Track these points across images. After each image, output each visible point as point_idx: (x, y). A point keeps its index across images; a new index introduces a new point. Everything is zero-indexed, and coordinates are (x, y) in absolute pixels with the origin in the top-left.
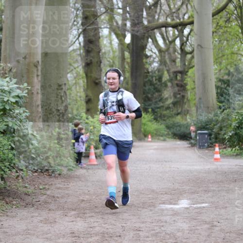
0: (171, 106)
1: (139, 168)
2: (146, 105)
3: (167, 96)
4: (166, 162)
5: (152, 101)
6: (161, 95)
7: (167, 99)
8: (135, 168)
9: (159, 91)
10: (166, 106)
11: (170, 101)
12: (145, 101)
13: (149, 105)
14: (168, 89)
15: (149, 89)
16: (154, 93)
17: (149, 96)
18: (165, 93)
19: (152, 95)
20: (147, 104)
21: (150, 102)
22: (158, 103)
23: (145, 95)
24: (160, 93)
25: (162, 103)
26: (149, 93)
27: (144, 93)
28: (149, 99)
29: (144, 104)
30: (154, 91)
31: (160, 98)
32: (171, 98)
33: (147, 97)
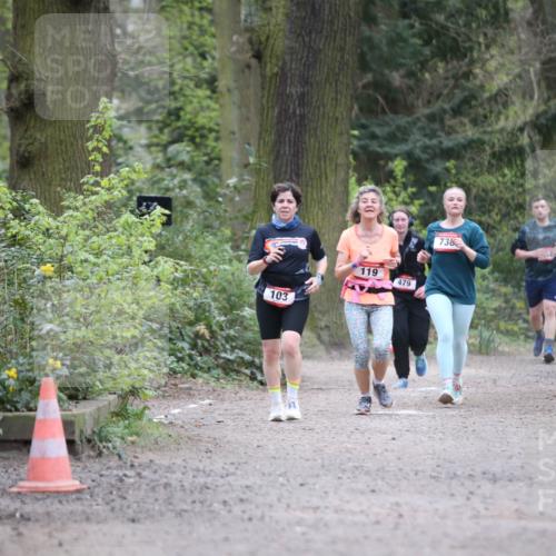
0: (524, 140)
1: (330, 516)
2: (373, 137)
3: (502, 80)
4: (494, 480)
5: (409, 110)
6: (468, 75)
7: (501, 98)
8: (309, 516)
9: (453, 49)
10: (498, 141)
11: (520, 112)
12: (369, 109)
13: (392, 138)
14: (512, 42)
15: (396, 40)
16: (423, 65)
17: (396, 78)
18: (492, 65)
19: (410, 74)
20: (378, 131)
21: (403, 120)
22: (449, 122)
23: (369, 77)
24: (463, 65)
25: (475, 122)
26: (391, 63)
27: (364, 66)
28: (395, 102)
29: (363, 127)
30: (427, 51)
31: (459, 95)
32: (527, 94)
33: (381, 85)
